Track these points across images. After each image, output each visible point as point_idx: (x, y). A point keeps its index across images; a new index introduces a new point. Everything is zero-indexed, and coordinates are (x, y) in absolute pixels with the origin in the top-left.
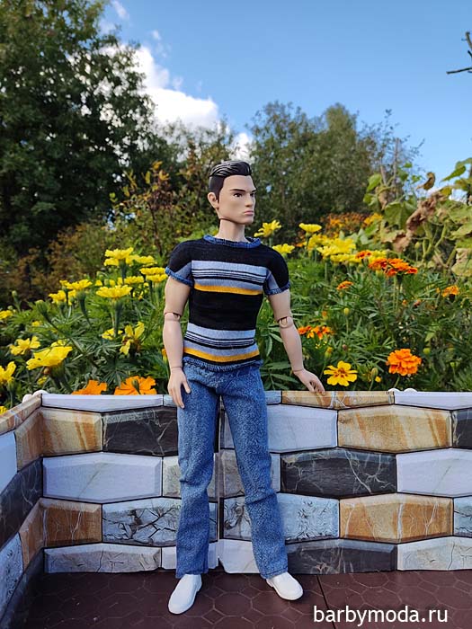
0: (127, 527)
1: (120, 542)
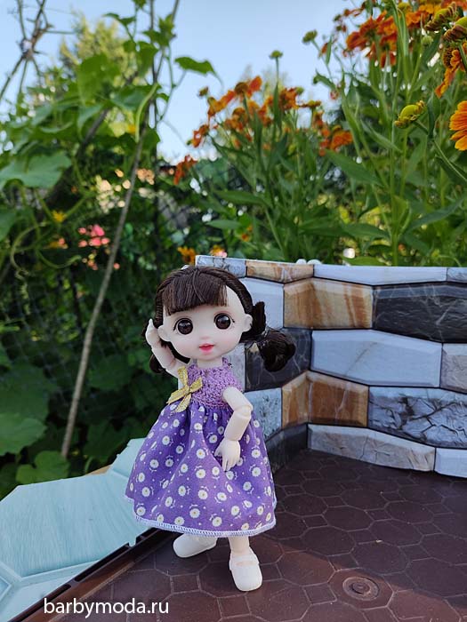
0: (397, 416)
1: (388, 431)
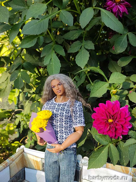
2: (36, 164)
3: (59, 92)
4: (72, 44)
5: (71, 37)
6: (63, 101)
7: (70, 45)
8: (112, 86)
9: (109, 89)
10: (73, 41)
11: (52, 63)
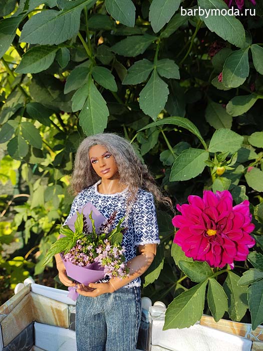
2: (56, 317)
3: (106, 172)
4: (131, 65)
5: (129, 50)
6: (114, 191)
7: (128, 68)
8: (215, 158)
9: (210, 165)
10: (133, 60)
11: (90, 108)
